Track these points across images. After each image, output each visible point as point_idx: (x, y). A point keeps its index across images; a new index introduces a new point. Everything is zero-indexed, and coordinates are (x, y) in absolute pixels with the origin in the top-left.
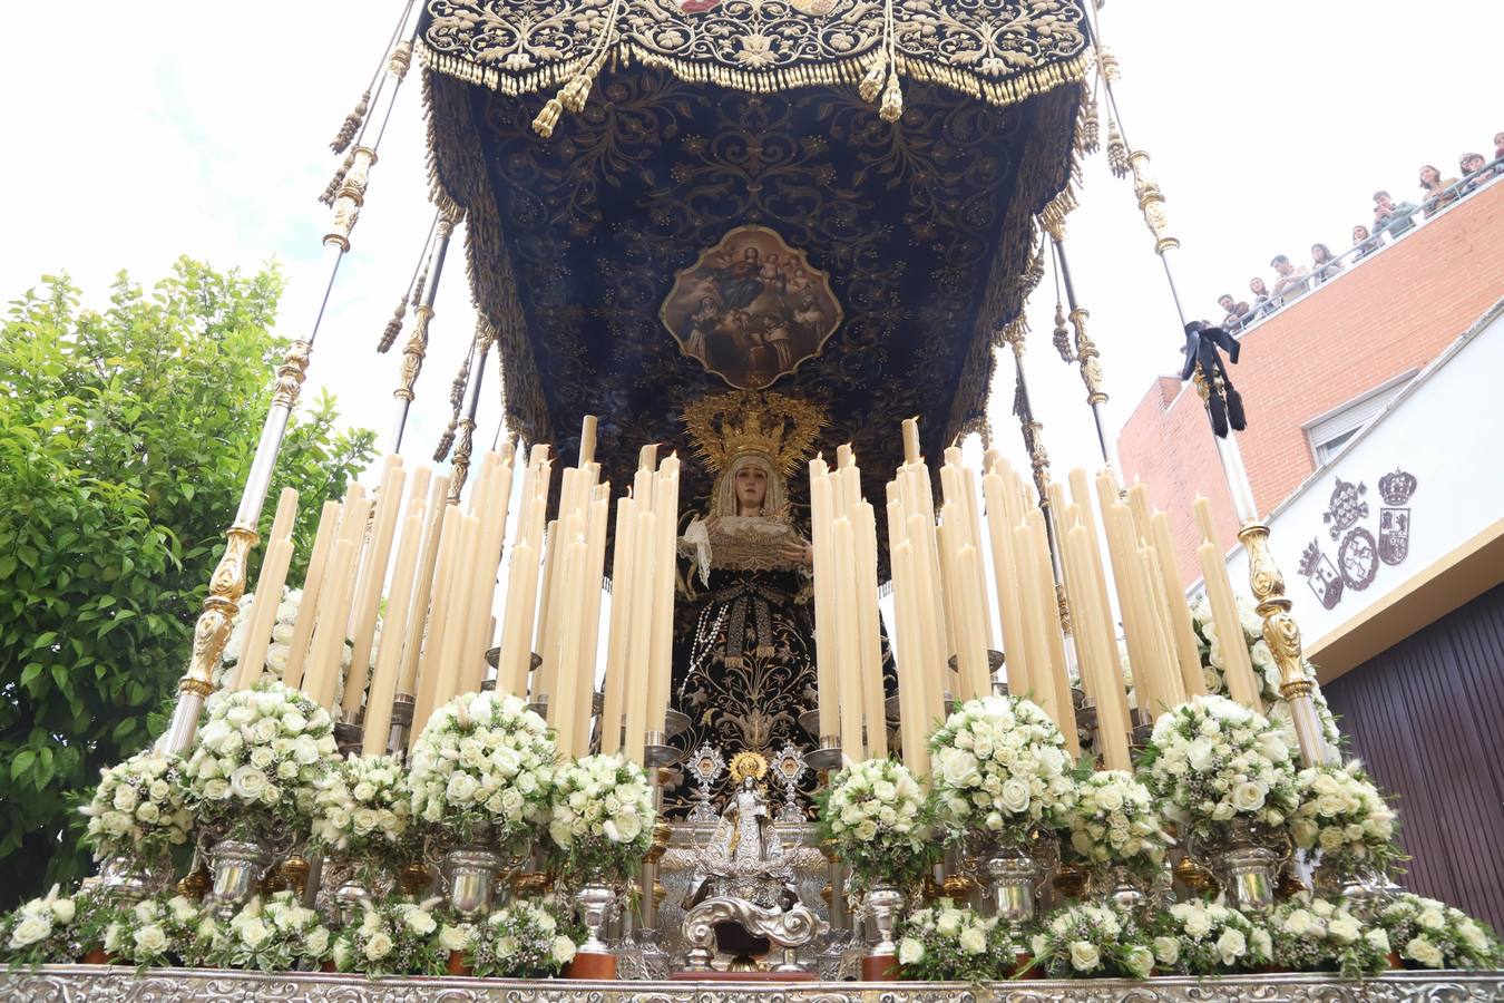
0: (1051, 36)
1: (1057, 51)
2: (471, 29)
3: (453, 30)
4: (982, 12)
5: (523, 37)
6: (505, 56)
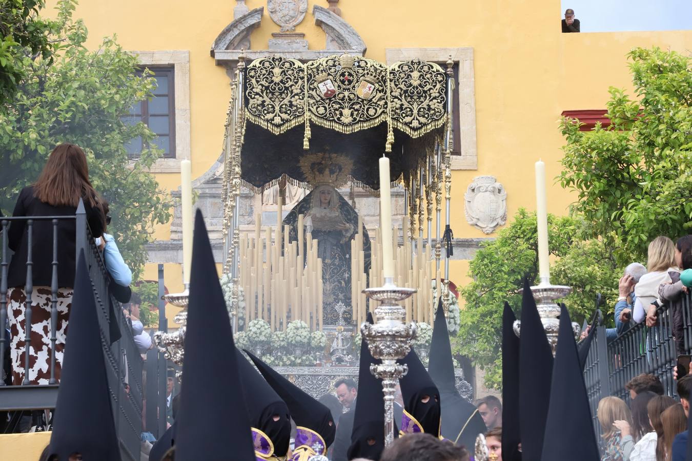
0: (434, 110)
1: (435, 117)
2: (261, 105)
3: (256, 105)
4: (415, 97)
5: (277, 108)
6: (273, 118)
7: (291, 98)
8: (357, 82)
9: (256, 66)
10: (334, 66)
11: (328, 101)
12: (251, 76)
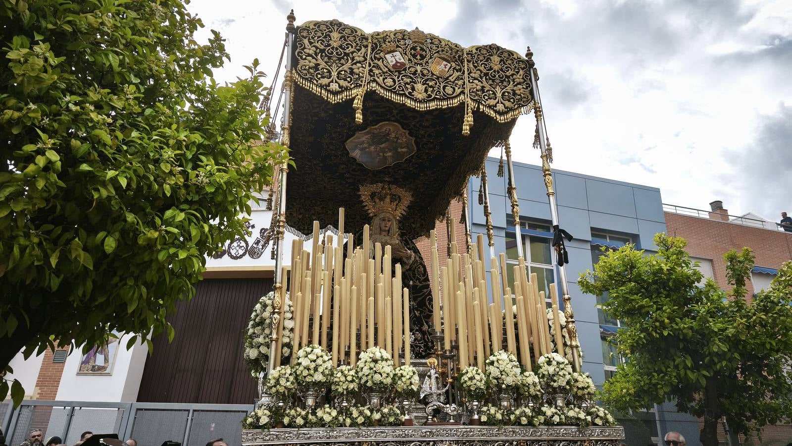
0: (520, 95)
1: (522, 103)
2: (314, 67)
3: (307, 67)
4: (498, 81)
5: (334, 74)
6: (329, 83)
7: (352, 65)
8: (431, 58)
9: (309, 27)
10: (403, 39)
11: (397, 74)
12: (303, 36)
